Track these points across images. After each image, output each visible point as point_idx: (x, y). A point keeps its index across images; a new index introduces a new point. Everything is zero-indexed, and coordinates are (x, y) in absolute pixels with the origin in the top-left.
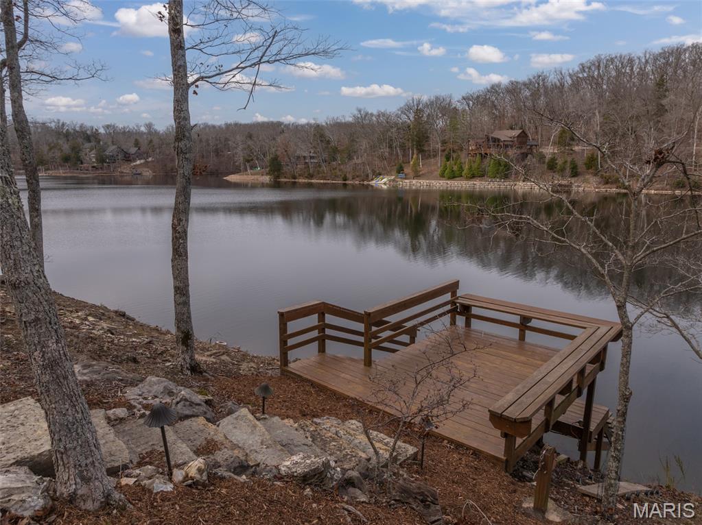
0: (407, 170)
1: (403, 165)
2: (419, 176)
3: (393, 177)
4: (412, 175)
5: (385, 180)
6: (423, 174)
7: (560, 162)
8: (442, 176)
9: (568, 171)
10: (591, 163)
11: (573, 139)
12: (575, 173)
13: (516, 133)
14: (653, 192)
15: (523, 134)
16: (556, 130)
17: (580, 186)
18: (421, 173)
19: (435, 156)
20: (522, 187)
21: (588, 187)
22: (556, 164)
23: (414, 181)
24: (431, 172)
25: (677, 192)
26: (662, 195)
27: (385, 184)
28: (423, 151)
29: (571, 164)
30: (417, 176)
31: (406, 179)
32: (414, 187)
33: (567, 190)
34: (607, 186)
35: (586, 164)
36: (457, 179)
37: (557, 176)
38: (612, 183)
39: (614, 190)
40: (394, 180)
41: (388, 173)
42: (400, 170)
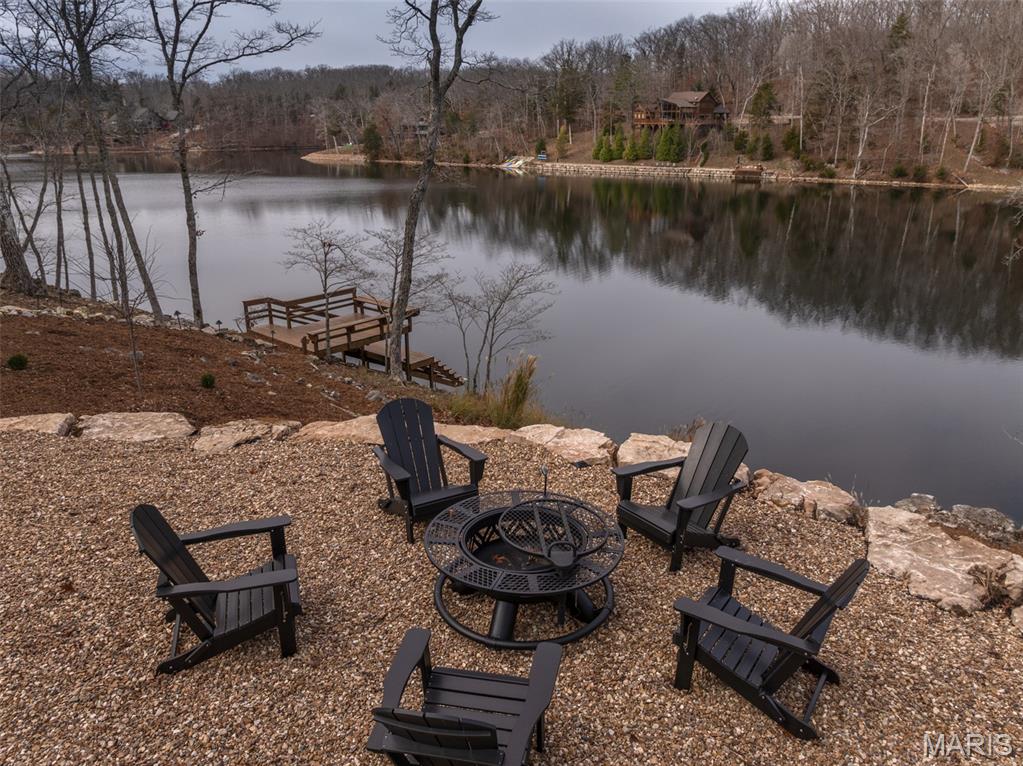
0: (551, 148)
1: (547, 140)
2: (566, 157)
3: (529, 159)
4: (556, 155)
5: (520, 162)
6: (572, 155)
7: (751, 138)
8: (596, 157)
9: (760, 151)
10: (791, 141)
11: (771, 108)
12: (769, 155)
13: (698, 96)
14: (864, 182)
15: (708, 98)
16: (751, 94)
17: (772, 174)
18: (569, 153)
19: (590, 128)
20: (698, 172)
21: (783, 175)
22: (746, 142)
23: (558, 165)
24: (583, 152)
25: (895, 183)
26: (876, 186)
27: (520, 168)
28: (574, 121)
29: (764, 143)
30: (564, 157)
31: (548, 161)
32: (558, 174)
33: (752, 178)
34: (808, 173)
35: (783, 142)
36: (616, 161)
37: (744, 158)
38: (814, 169)
39: (816, 179)
40: (531, 163)
41: (525, 154)
42: (541, 148)
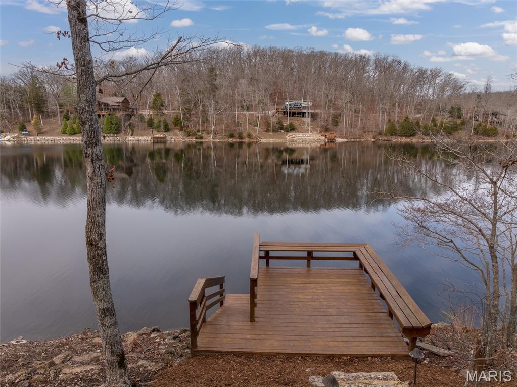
0: (30, 128)
1: (25, 124)
2: (43, 133)
3: (16, 135)
4: (35, 132)
5: (8, 137)
6: (45, 132)
7: (156, 121)
8: (64, 133)
9: (162, 127)
10: (177, 122)
11: (163, 106)
12: (167, 129)
13: (120, 99)
14: (217, 141)
15: (125, 101)
16: (150, 99)
17: (172, 138)
18: (43, 130)
19: (54, 116)
20: (131, 140)
21: (176, 139)
22: (154, 123)
23: (39, 138)
24: (54, 130)
25: (231, 140)
26: (222, 142)
27: (9, 141)
28: (43, 112)
29: (164, 123)
30: (40, 133)
31: (30, 136)
32: (39, 143)
33: (163, 141)
34: (189, 137)
35: (173, 123)
36: (77, 135)
37: (155, 132)
38: (192, 136)
39: (194, 140)
40: (17, 138)
41: (10, 132)
42: (23, 128)
